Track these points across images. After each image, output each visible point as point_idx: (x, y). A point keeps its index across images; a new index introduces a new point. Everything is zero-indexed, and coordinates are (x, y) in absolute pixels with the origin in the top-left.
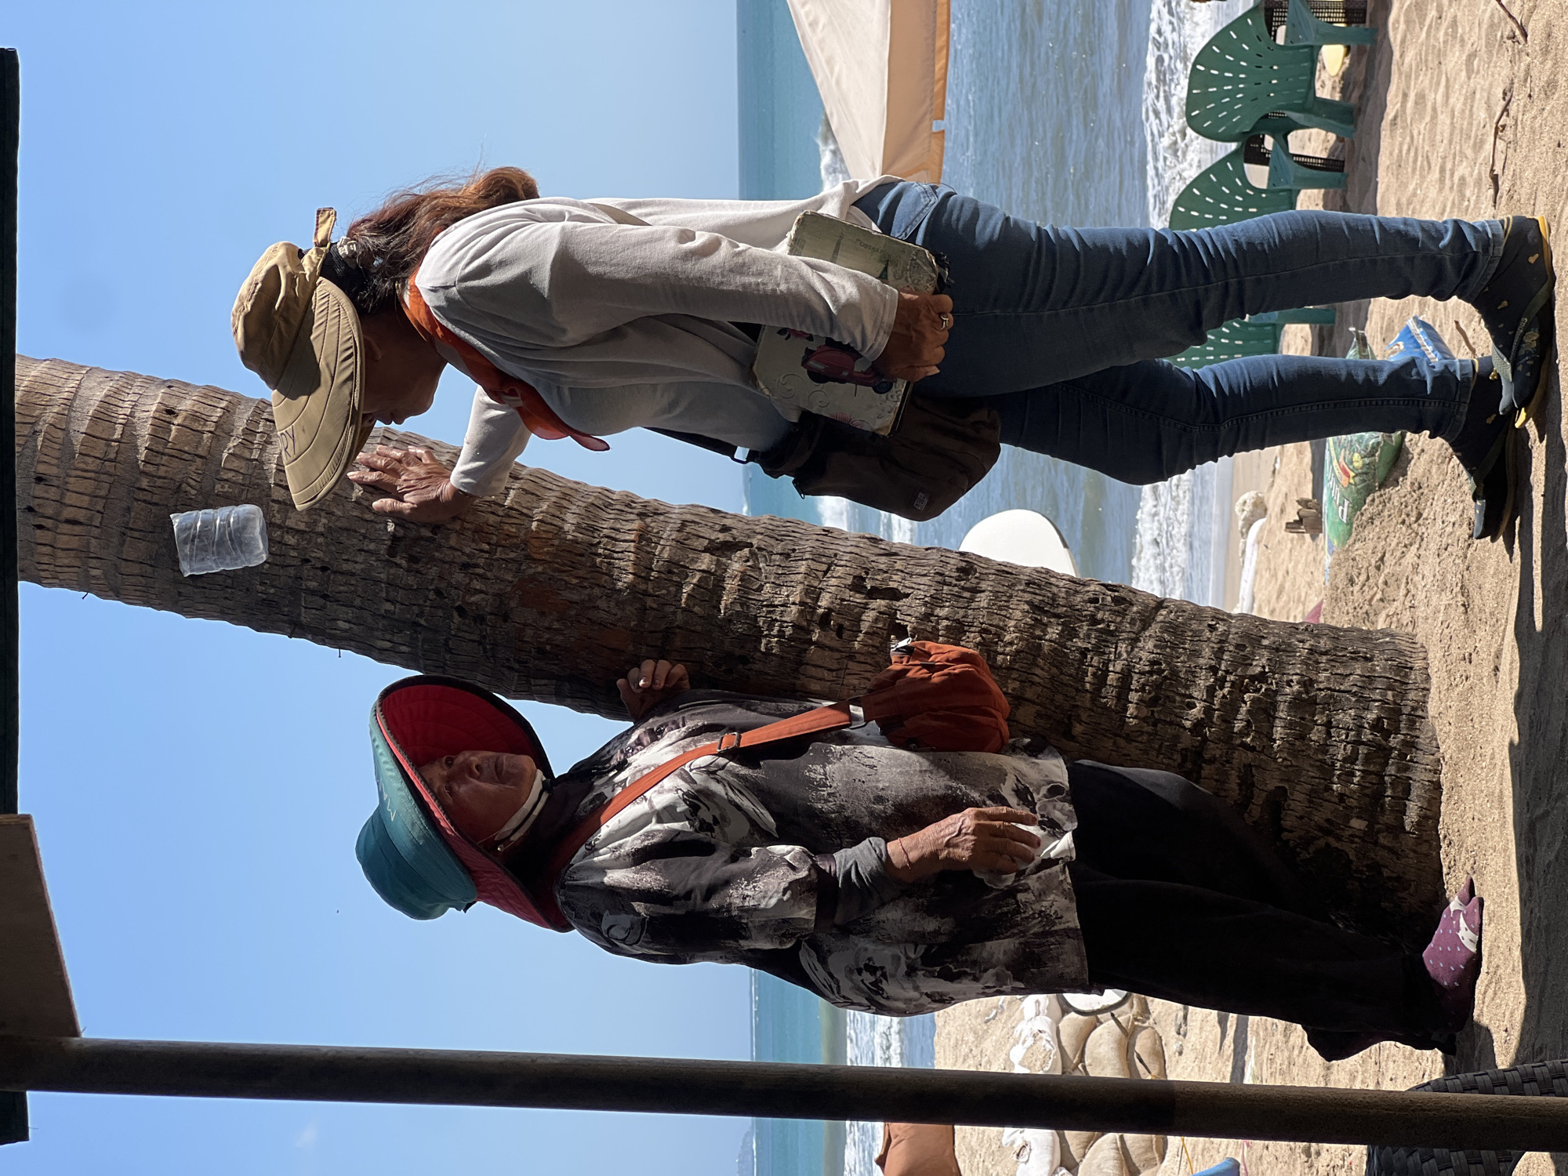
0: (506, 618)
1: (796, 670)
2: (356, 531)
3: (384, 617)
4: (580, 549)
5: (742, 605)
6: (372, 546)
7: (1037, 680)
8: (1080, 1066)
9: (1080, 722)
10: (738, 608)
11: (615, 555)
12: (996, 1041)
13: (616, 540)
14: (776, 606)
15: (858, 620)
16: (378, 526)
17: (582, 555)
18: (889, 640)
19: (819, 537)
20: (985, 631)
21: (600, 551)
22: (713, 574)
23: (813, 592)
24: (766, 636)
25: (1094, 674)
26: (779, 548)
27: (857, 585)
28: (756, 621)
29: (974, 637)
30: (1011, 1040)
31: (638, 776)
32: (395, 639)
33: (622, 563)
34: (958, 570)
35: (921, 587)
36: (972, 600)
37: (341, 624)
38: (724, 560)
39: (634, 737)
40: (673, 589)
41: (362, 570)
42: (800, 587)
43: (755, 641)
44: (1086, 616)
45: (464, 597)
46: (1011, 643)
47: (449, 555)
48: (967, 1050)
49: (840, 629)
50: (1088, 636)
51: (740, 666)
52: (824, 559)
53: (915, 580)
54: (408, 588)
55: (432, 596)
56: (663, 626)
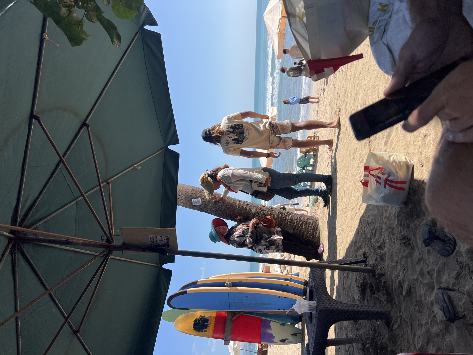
0: (225, 211)
3: (213, 211)
4: (233, 204)
6: (212, 203)
7: (278, 220)
9: (283, 225)
10: (248, 211)
14: (252, 211)
15: (260, 213)
18: (263, 215)
20: (273, 215)
22: (246, 208)
23: (256, 210)
25: (284, 220)
26: (253, 205)
27: (260, 209)
33: (237, 206)
35: (267, 210)
36: (272, 211)
37: (208, 211)
40: (242, 209)
41: (211, 206)
45: (221, 209)
46: (276, 216)
47: (220, 205)
49: (259, 214)
50: (284, 216)
52: (257, 207)
54: (215, 208)
55: (218, 209)
56: (241, 213)
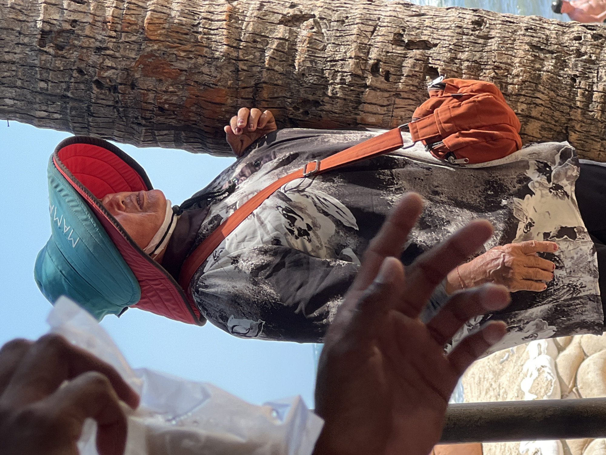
0: (133, 86)
1: (356, 108)
2: (13, 30)
3: (40, 93)
4: (185, 29)
5: (311, 62)
6: (26, 40)
7: (539, 101)
8: (574, 390)
9: (575, 131)
10: (309, 64)
11: (212, 32)
12: (510, 377)
13: (212, 20)
14: (338, 61)
15: (400, 66)
16: (29, 25)
17: (187, 34)
18: (424, 79)
19: (366, 6)
20: (498, 68)
21: (200, 30)
22: (287, 40)
23: (365, 48)
24: (332, 84)
25: (583, 94)
26: (335, 17)
27: (398, 40)
28: (323, 73)
29: (489, 73)
30: (521, 375)
31: (245, 200)
32: (50, 109)
33: (218, 38)
34: (473, 23)
35: (446, 38)
36: (485, 45)
37: (8, 101)
38: (295, 29)
39: (238, 170)
40: (257, 54)
41: (20, 59)
42: (354, 45)
43: (324, 88)
44: (572, 51)
45: (99, 73)
46: (518, 76)
47: (85, 42)
48: (488, 385)
49: (387, 75)
50: (576, 65)
51: (314, 108)
52: (370, 23)
53: (441, 33)
54: (56, 70)
55: (75, 74)
56: (253, 83)
